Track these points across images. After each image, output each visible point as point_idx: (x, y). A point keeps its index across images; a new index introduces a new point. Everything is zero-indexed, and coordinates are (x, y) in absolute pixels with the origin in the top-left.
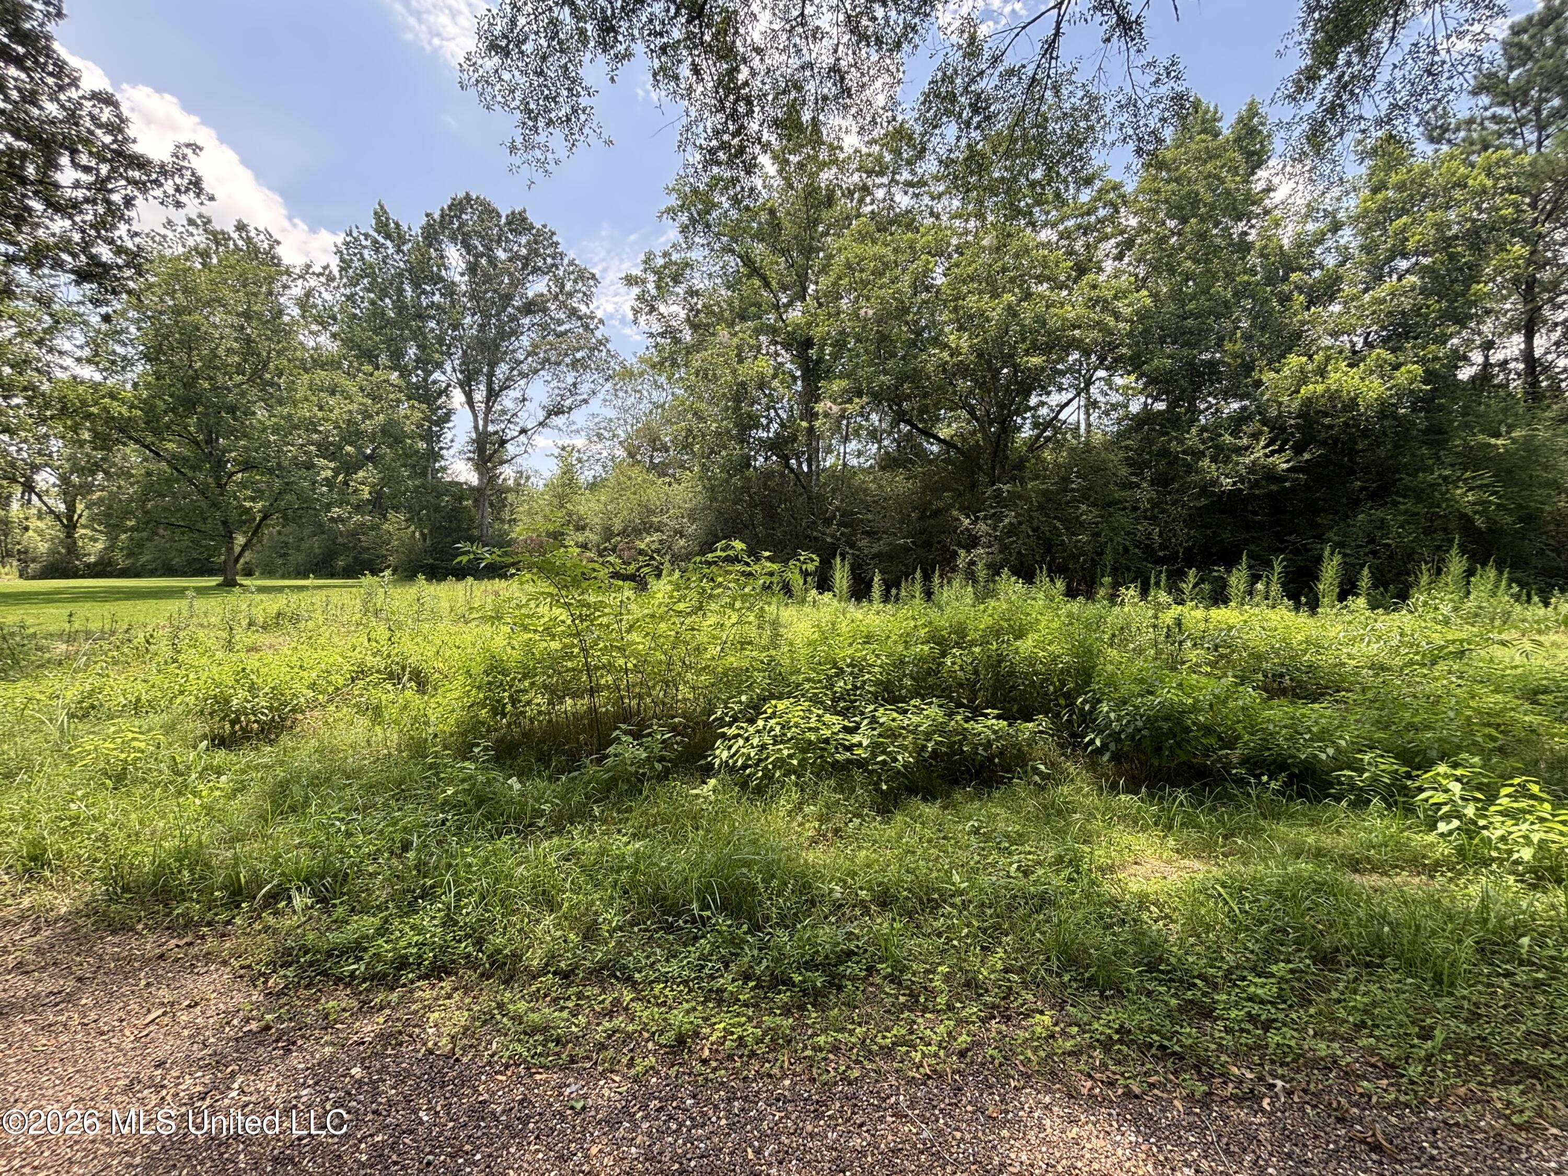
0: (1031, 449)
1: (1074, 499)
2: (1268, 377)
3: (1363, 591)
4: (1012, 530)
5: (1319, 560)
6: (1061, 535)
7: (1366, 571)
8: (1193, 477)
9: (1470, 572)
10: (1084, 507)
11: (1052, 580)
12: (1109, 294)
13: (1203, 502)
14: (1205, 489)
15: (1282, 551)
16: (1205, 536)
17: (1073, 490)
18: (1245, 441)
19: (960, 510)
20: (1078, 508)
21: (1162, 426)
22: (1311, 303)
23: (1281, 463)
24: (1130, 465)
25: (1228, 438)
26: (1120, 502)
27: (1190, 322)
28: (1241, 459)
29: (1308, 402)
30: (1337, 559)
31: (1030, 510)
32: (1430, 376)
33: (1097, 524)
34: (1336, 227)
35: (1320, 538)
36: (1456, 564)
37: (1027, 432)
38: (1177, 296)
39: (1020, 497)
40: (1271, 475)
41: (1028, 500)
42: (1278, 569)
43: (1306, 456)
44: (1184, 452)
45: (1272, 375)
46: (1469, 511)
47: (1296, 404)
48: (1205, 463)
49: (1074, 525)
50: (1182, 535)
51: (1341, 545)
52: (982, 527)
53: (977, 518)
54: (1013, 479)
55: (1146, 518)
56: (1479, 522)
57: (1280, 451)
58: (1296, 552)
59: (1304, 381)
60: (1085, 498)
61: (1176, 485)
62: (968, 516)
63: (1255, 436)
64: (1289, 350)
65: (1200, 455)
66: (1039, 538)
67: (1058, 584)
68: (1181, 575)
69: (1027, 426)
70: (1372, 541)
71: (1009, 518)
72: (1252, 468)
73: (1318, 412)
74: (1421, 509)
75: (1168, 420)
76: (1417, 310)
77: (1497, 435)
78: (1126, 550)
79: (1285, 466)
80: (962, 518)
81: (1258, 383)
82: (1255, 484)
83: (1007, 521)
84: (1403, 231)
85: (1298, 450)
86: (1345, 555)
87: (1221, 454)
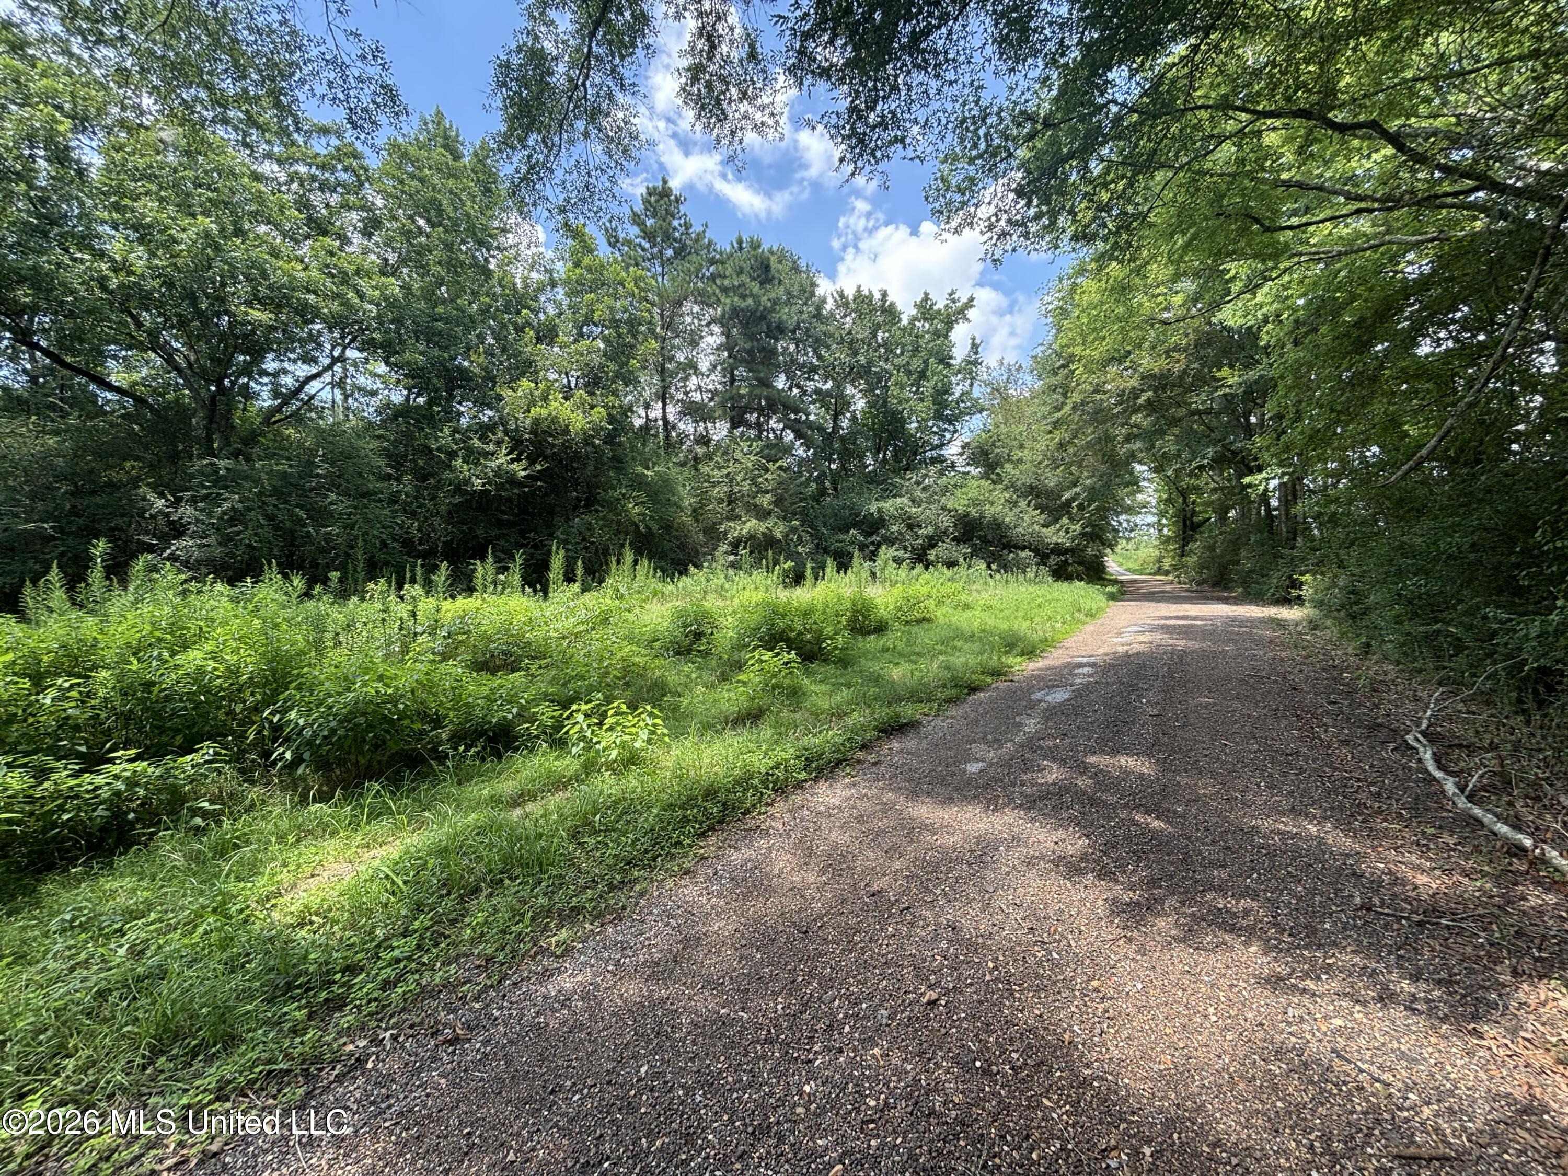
0: (267, 421)
1: (320, 486)
2: (507, 393)
3: (579, 578)
4: (235, 517)
5: (549, 553)
6: (305, 525)
7: (580, 563)
8: (447, 475)
9: (636, 562)
10: (333, 496)
11: (286, 576)
12: (351, 269)
13: (458, 499)
14: (460, 487)
15: (522, 546)
16: (462, 532)
17: (318, 475)
18: (491, 447)
19: (154, 487)
20: (326, 496)
21: (417, 421)
22: (539, 340)
23: (520, 470)
24: (387, 456)
25: (476, 443)
26: (376, 493)
27: (440, 325)
28: (488, 463)
29: (537, 422)
30: (562, 553)
31: (261, 494)
32: (611, 419)
33: (350, 514)
34: (553, 284)
35: (551, 536)
36: (629, 556)
37: (266, 401)
38: (429, 294)
39: (246, 478)
40: (512, 480)
41: (257, 482)
42: (519, 561)
43: (539, 467)
44: (439, 449)
45: (510, 392)
46: (636, 519)
47: (528, 422)
48: (458, 463)
49: (321, 515)
50: (441, 530)
51: (566, 542)
52: (187, 512)
53: (179, 500)
54: (236, 455)
55: (405, 512)
56: (642, 528)
57: (518, 460)
58: (535, 547)
59: (532, 403)
60: (334, 486)
61: (432, 481)
62: (161, 495)
63: (499, 443)
64: (523, 374)
65: (452, 455)
66: (276, 528)
67: (296, 581)
68: (434, 569)
69: (265, 395)
70: (584, 540)
71: (231, 501)
72: (498, 472)
73: (544, 432)
74: (611, 516)
75: (424, 417)
76: (601, 366)
77: (648, 468)
78: (384, 544)
79: (523, 473)
80: (151, 497)
81: (500, 398)
82: (500, 487)
83: (226, 506)
84: (592, 304)
85: (532, 461)
86: (567, 550)
87: (474, 457)
